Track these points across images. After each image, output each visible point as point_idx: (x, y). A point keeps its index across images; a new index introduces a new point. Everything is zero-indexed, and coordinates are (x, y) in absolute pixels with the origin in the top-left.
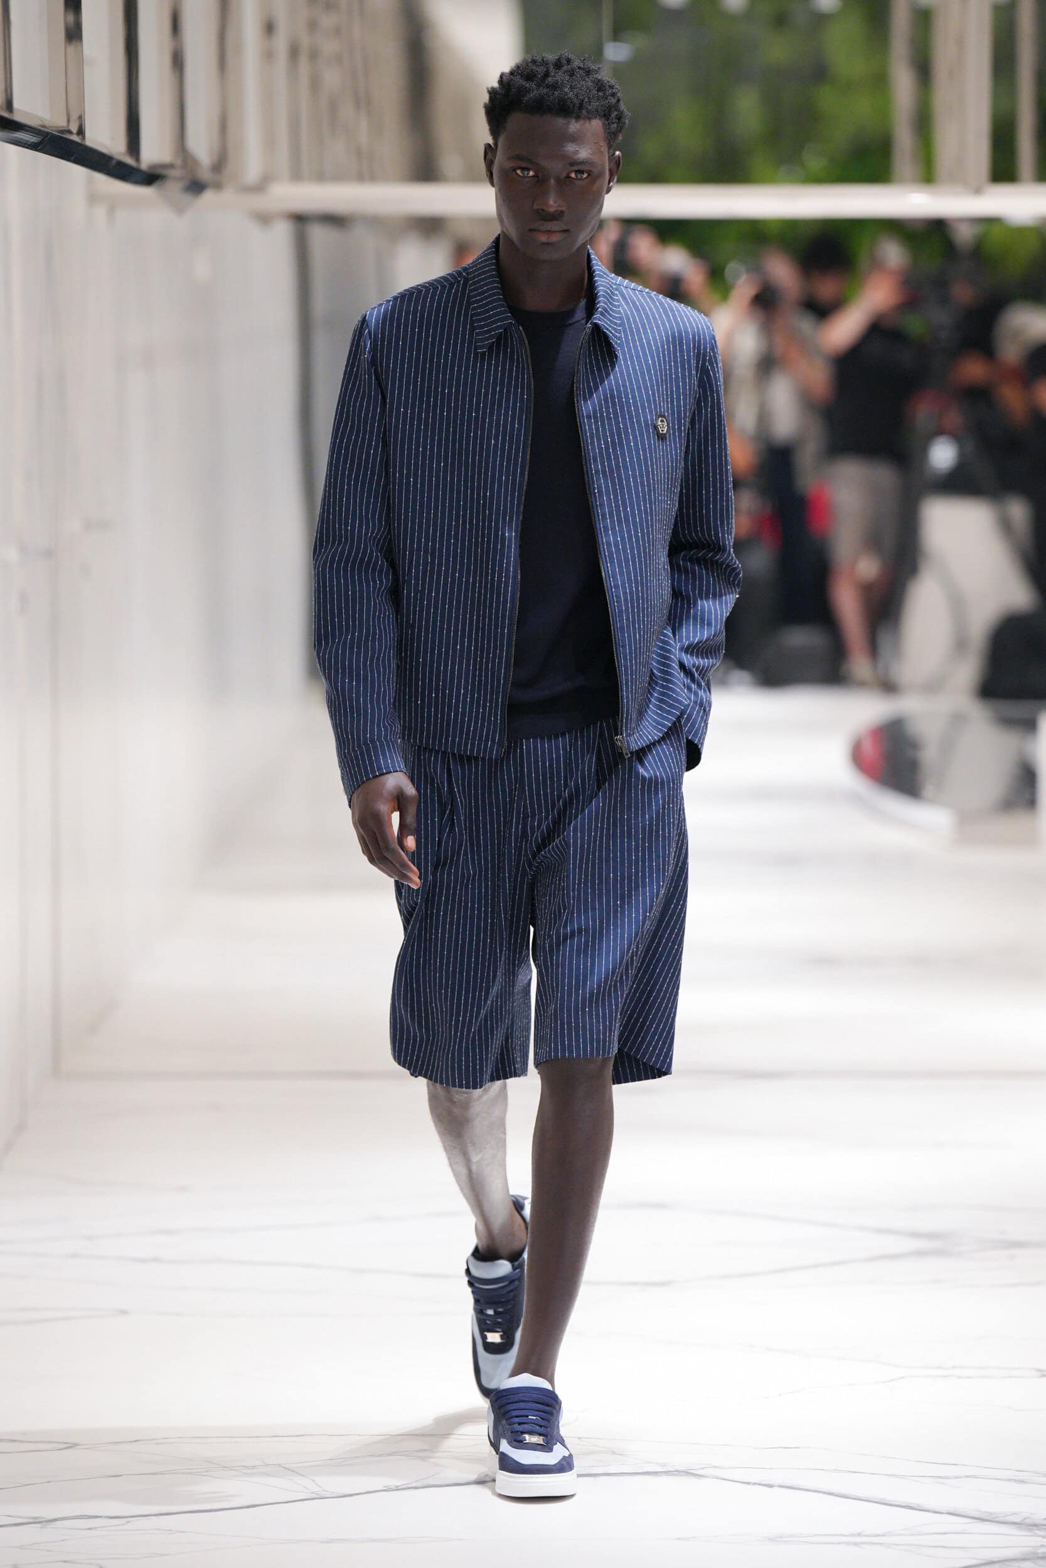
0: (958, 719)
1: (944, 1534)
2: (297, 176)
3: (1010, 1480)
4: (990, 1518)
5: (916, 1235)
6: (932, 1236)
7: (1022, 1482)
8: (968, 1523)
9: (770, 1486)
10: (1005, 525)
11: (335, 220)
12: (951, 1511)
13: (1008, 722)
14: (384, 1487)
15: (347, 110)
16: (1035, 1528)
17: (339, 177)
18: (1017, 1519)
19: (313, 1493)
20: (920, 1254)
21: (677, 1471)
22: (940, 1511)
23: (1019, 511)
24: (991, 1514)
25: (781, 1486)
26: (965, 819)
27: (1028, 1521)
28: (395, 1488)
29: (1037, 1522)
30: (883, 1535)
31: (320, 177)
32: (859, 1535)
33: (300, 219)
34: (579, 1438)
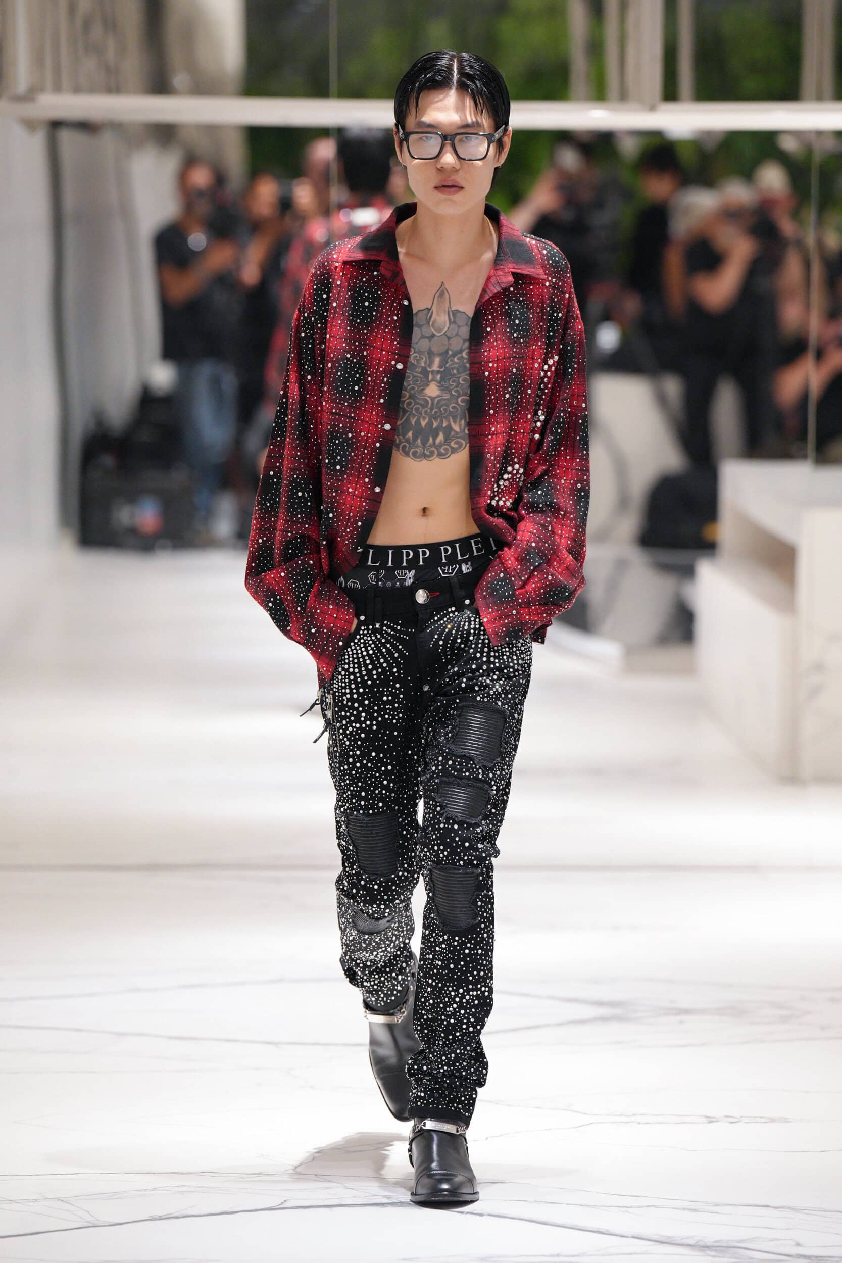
0: (621, 565)
1: (630, 1254)
2: (58, 88)
3: (684, 1209)
4: (669, 1241)
5: (600, 1004)
6: (612, 1004)
7: (695, 1210)
8: (647, 1246)
9: (481, 1215)
10: (661, 399)
11: (86, 127)
12: (635, 1234)
13: (665, 568)
14: (150, 1217)
15: (97, 31)
16: (706, 1249)
17: (92, 90)
18: (692, 1242)
19: (88, 1222)
20: (604, 1019)
21: (401, 1202)
22: (626, 1235)
23: (673, 386)
24: (669, 1237)
25: (489, 1215)
26: (630, 651)
27: (701, 1243)
28: (158, 1218)
29: (708, 1244)
30: (578, 1256)
31: (77, 90)
32: (558, 1255)
33: (56, 125)
34: (316, 1175)
